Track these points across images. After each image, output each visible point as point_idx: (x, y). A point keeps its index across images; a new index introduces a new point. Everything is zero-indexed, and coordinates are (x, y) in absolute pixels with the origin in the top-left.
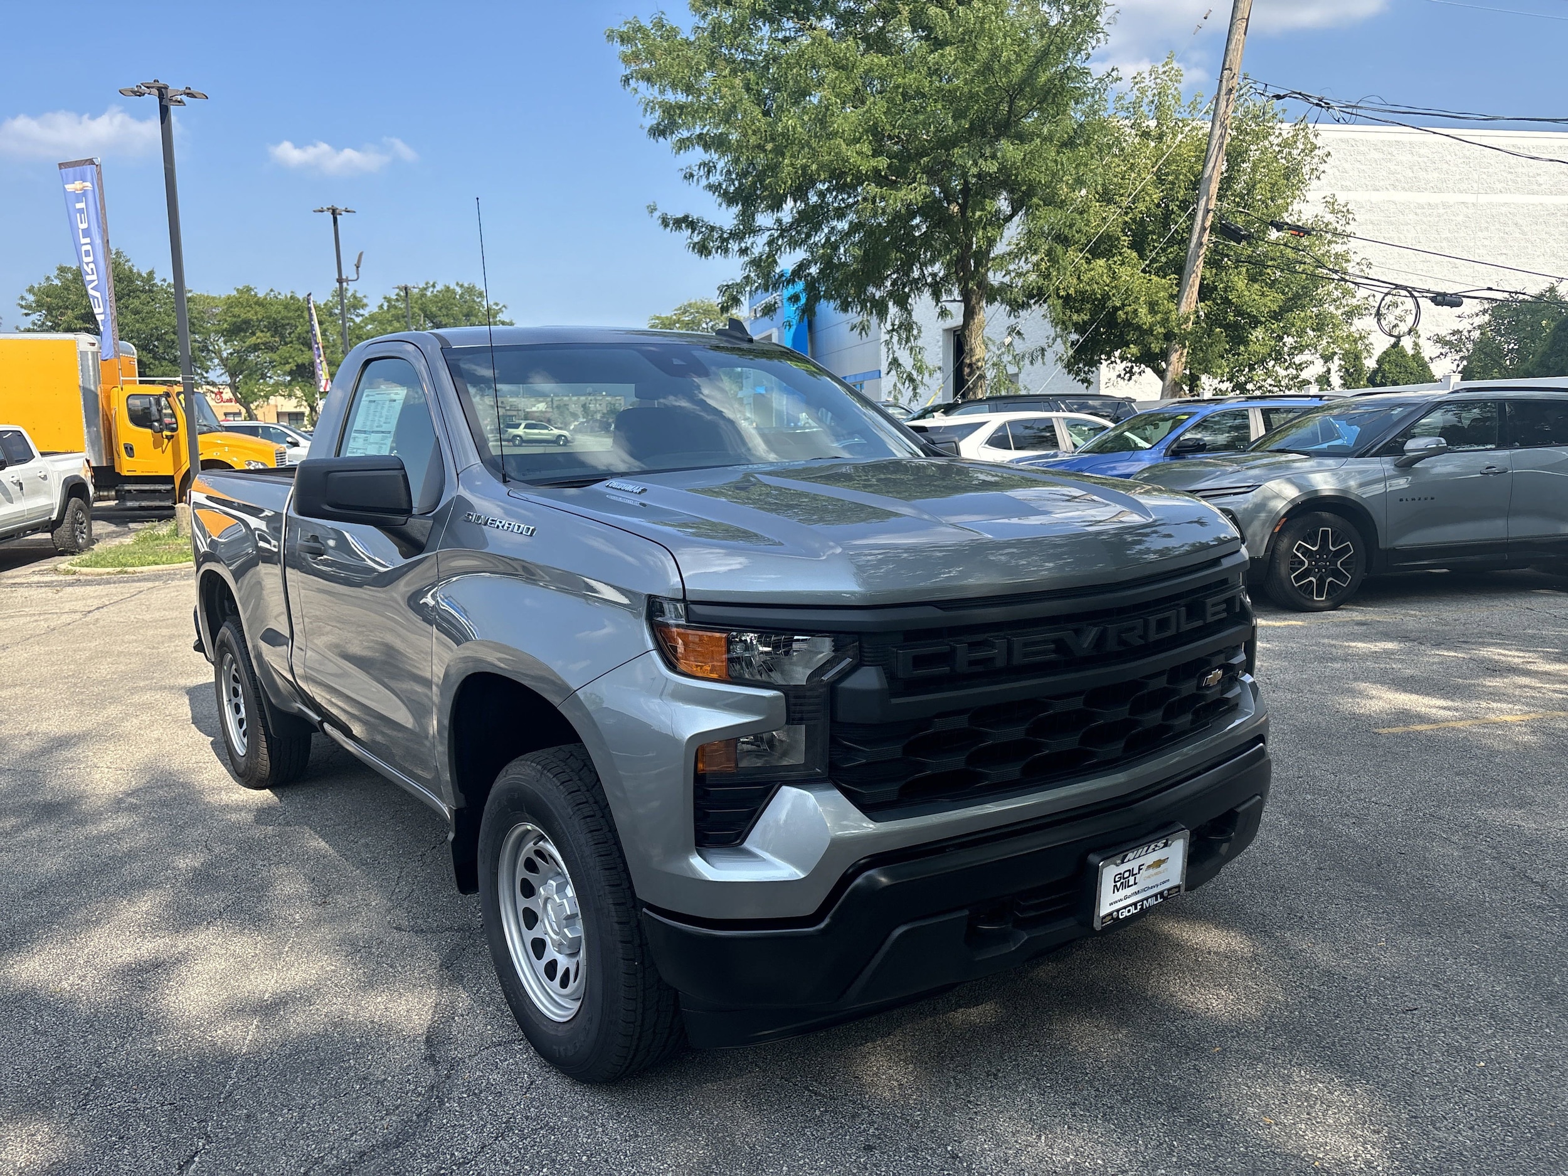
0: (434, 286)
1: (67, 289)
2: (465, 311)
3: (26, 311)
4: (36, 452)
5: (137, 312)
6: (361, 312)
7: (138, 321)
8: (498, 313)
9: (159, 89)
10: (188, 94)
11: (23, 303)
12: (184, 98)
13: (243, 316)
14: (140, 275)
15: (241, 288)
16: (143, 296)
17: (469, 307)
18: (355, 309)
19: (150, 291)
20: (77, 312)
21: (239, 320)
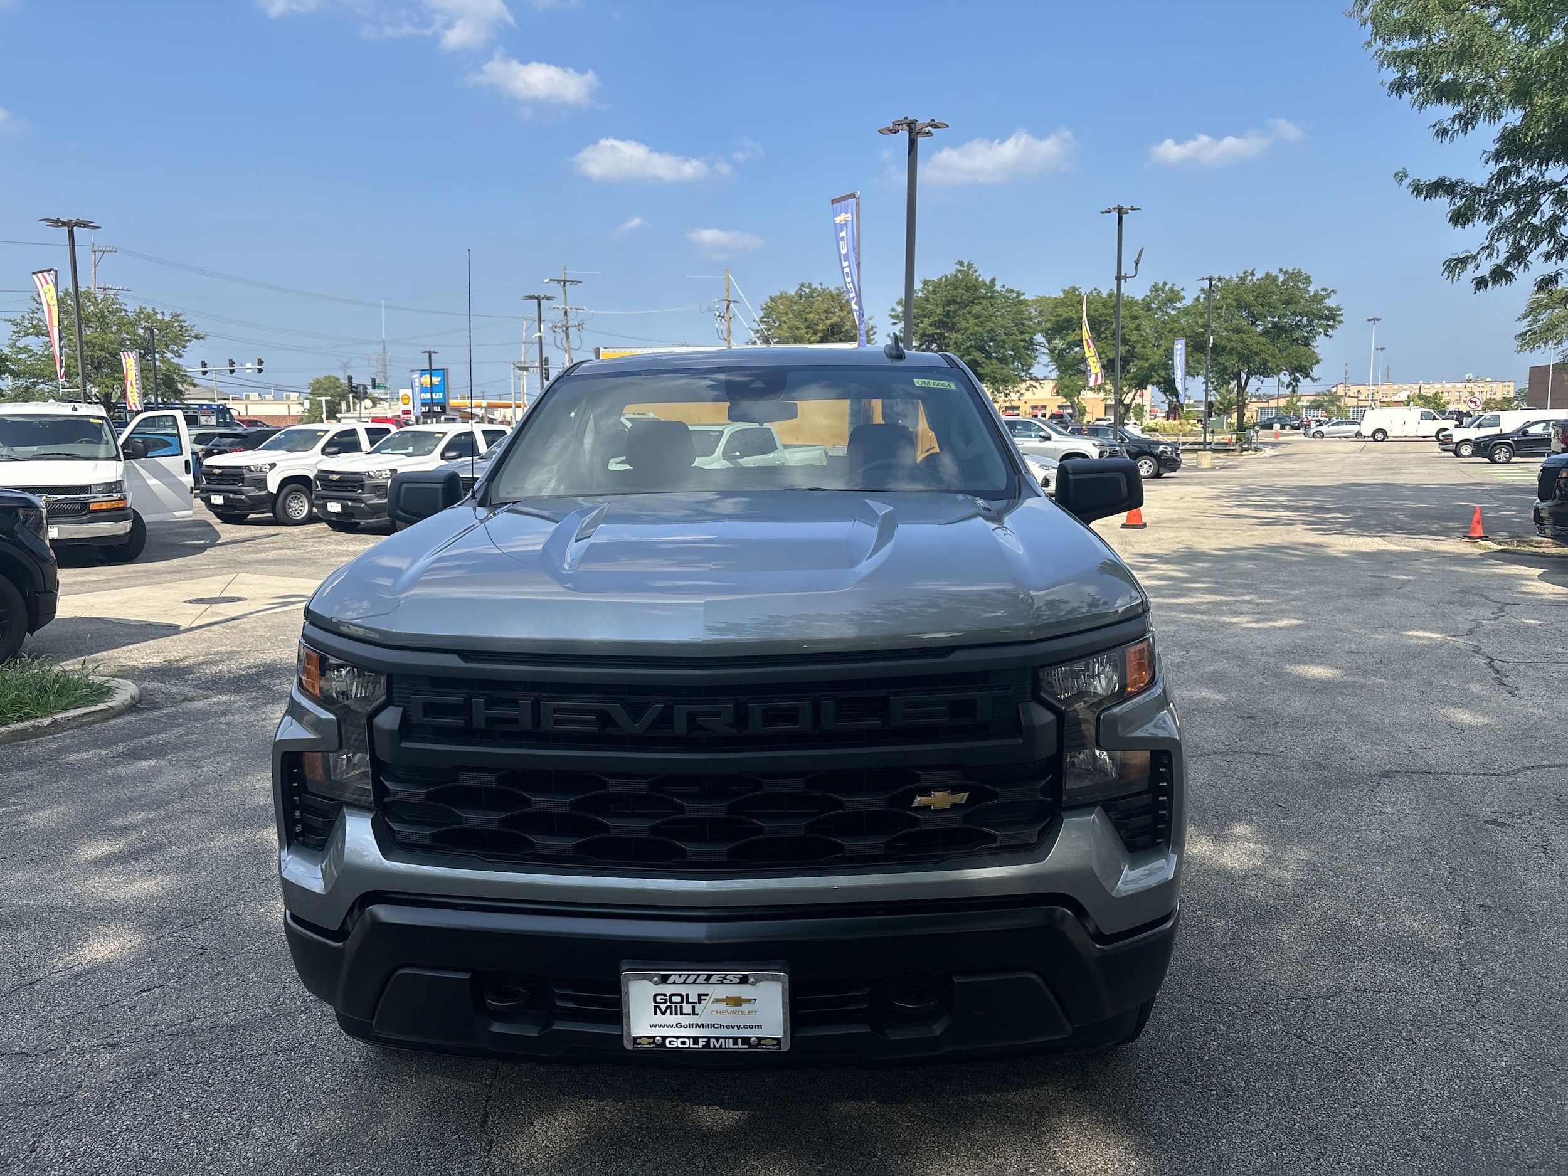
0: (1252, 274)
1: (927, 300)
2: (1285, 297)
3: (895, 321)
4: (779, 446)
5: (977, 317)
6: (1178, 305)
7: (977, 325)
8: (1324, 298)
9: (909, 125)
10: (931, 125)
11: (893, 314)
12: (929, 128)
13: (1065, 315)
14: (984, 284)
15: (1067, 289)
16: (984, 302)
17: (1289, 295)
18: (1171, 304)
19: (991, 297)
20: (932, 320)
21: (1062, 319)
